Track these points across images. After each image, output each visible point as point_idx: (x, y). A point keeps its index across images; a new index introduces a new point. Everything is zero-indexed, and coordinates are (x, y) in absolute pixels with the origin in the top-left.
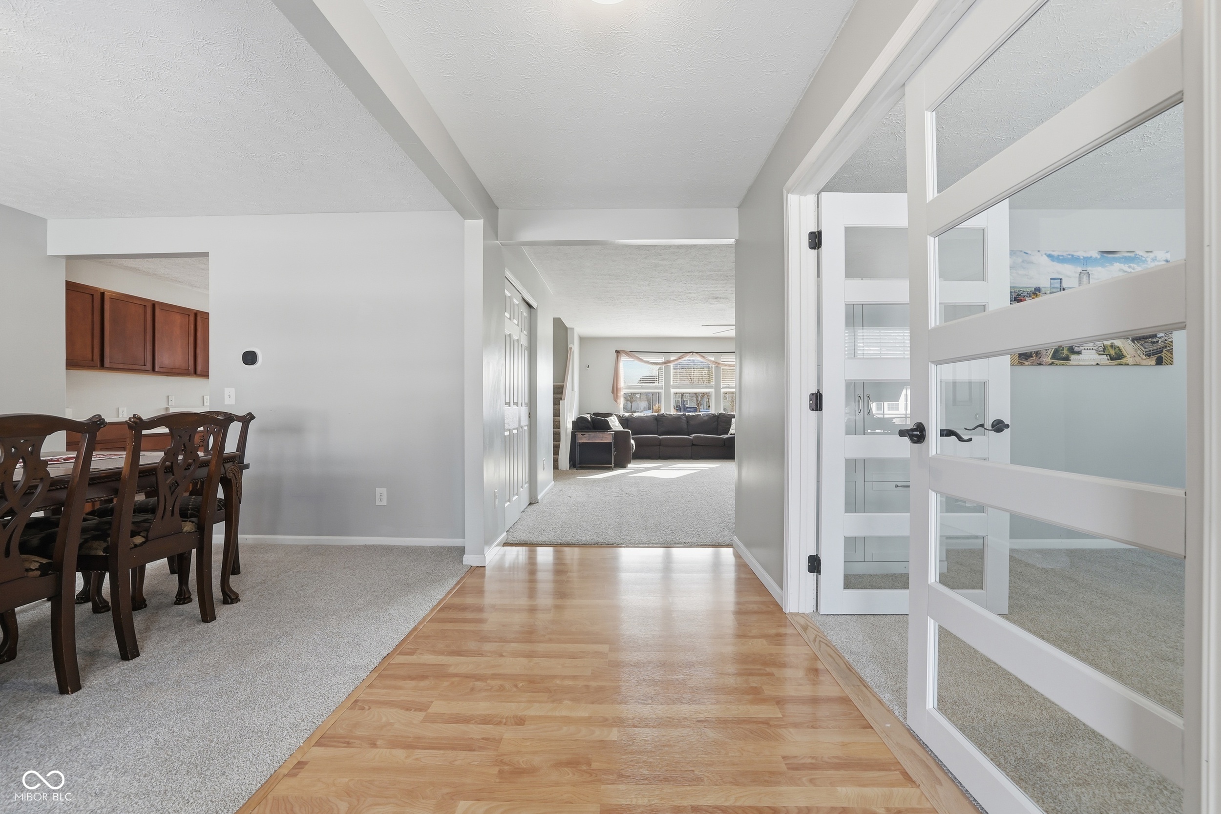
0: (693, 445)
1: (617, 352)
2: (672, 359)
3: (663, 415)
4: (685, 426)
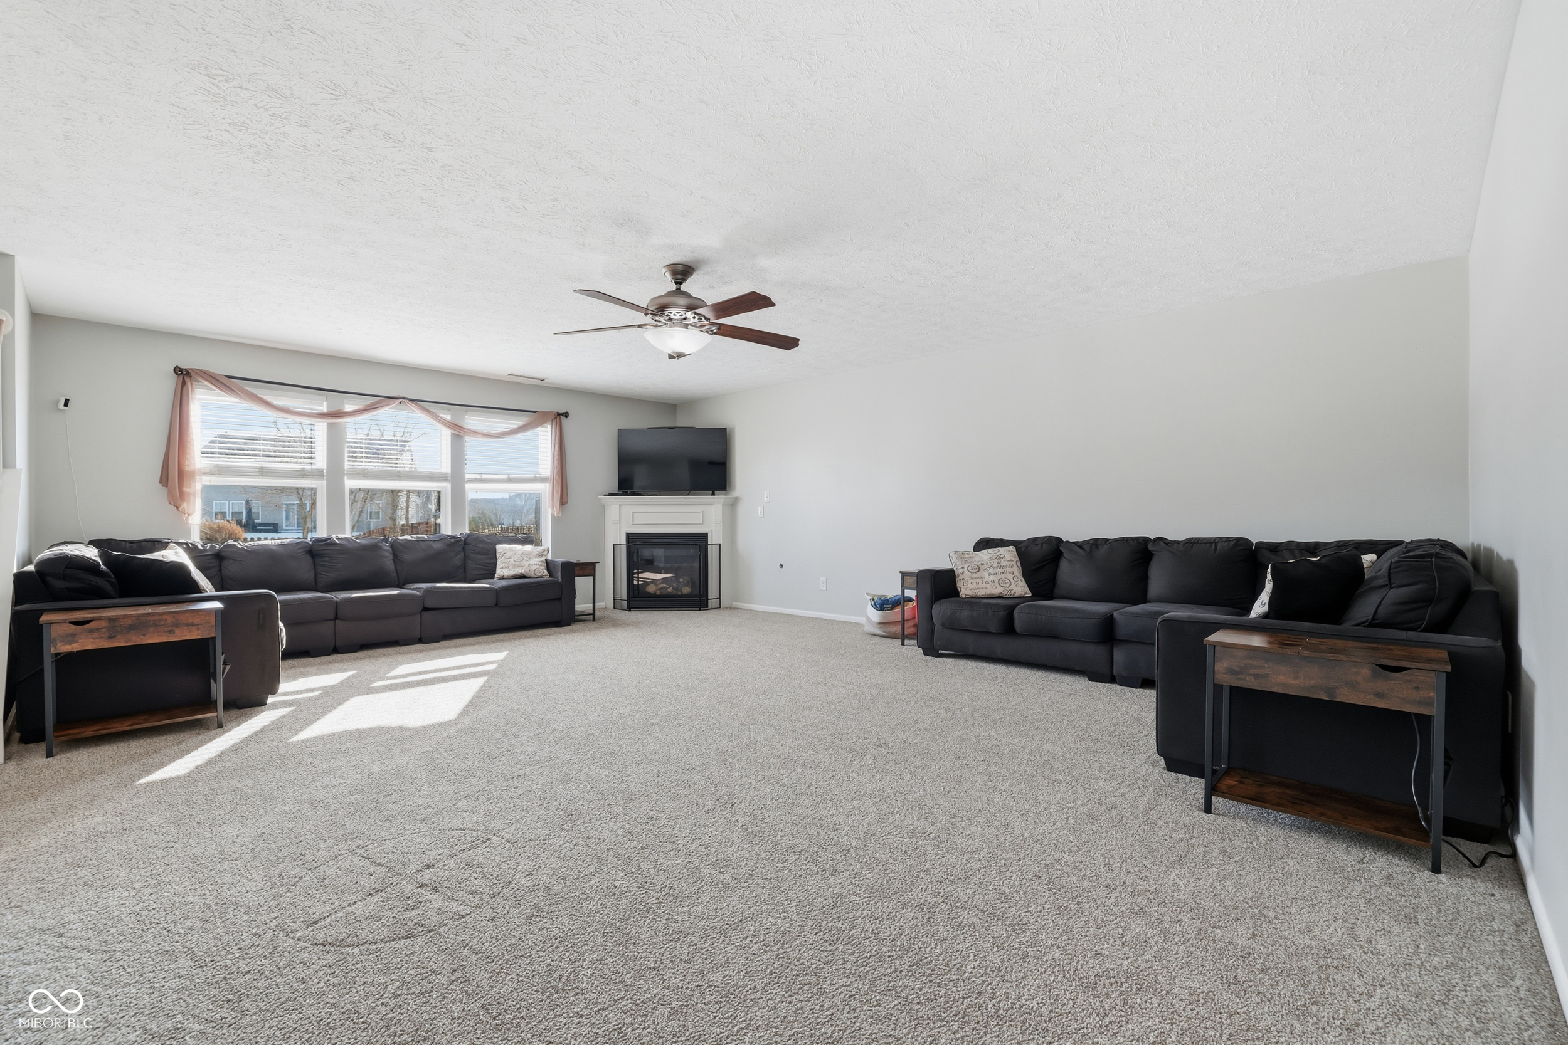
0: (425, 609)
1: (183, 375)
2: (348, 408)
3: (327, 543)
4: (389, 564)
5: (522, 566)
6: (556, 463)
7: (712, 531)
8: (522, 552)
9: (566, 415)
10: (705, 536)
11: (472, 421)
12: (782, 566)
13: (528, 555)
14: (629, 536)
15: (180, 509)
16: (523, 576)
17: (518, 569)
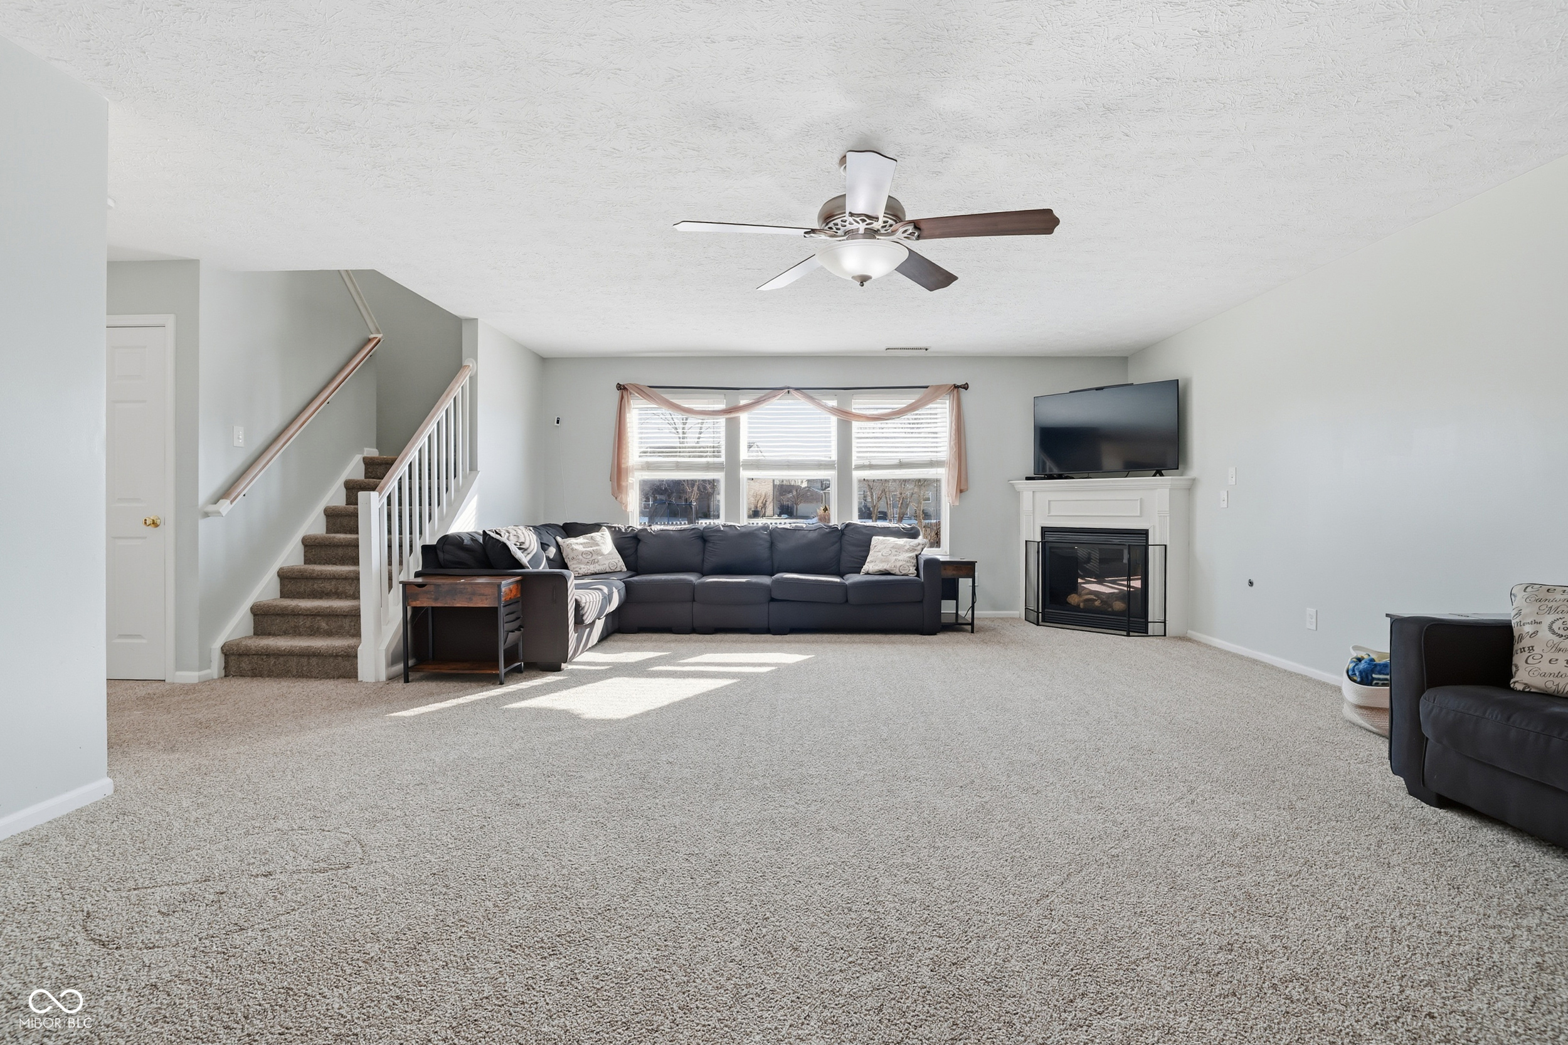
0: (773, 600)
1: (621, 388)
2: (743, 402)
4: (761, 552)
5: (888, 562)
6: (952, 443)
7: (1154, 527)
8: (892, 545)
9: (966, 387)
10: (1145, 533)
11: (860, 404)
12: (1251, 584)
13: (898, 549)
14: (1044, 531)
15: (619, 499)
16: (888, 573)
17: (883, 564)
